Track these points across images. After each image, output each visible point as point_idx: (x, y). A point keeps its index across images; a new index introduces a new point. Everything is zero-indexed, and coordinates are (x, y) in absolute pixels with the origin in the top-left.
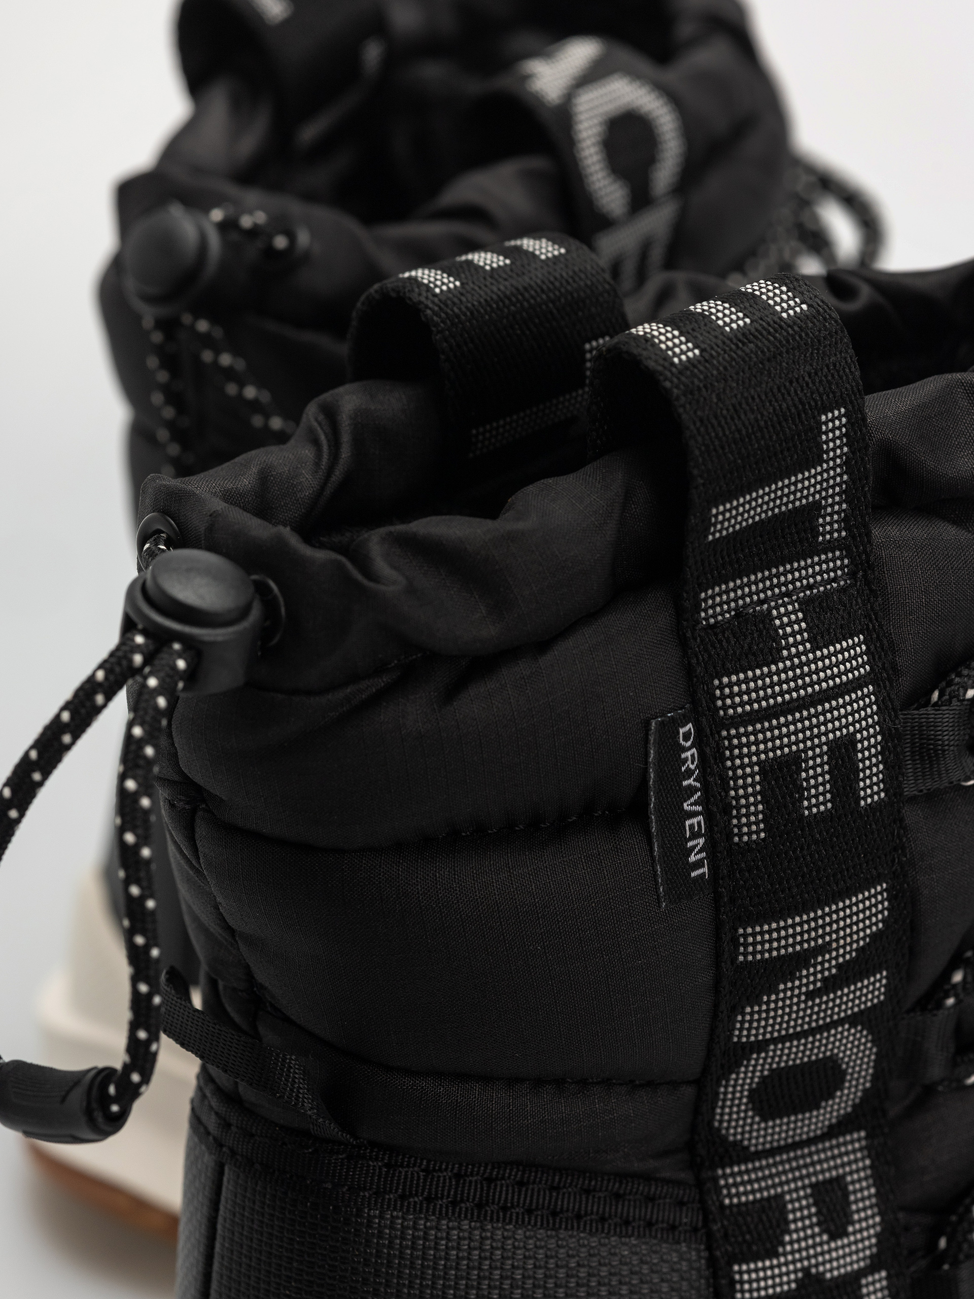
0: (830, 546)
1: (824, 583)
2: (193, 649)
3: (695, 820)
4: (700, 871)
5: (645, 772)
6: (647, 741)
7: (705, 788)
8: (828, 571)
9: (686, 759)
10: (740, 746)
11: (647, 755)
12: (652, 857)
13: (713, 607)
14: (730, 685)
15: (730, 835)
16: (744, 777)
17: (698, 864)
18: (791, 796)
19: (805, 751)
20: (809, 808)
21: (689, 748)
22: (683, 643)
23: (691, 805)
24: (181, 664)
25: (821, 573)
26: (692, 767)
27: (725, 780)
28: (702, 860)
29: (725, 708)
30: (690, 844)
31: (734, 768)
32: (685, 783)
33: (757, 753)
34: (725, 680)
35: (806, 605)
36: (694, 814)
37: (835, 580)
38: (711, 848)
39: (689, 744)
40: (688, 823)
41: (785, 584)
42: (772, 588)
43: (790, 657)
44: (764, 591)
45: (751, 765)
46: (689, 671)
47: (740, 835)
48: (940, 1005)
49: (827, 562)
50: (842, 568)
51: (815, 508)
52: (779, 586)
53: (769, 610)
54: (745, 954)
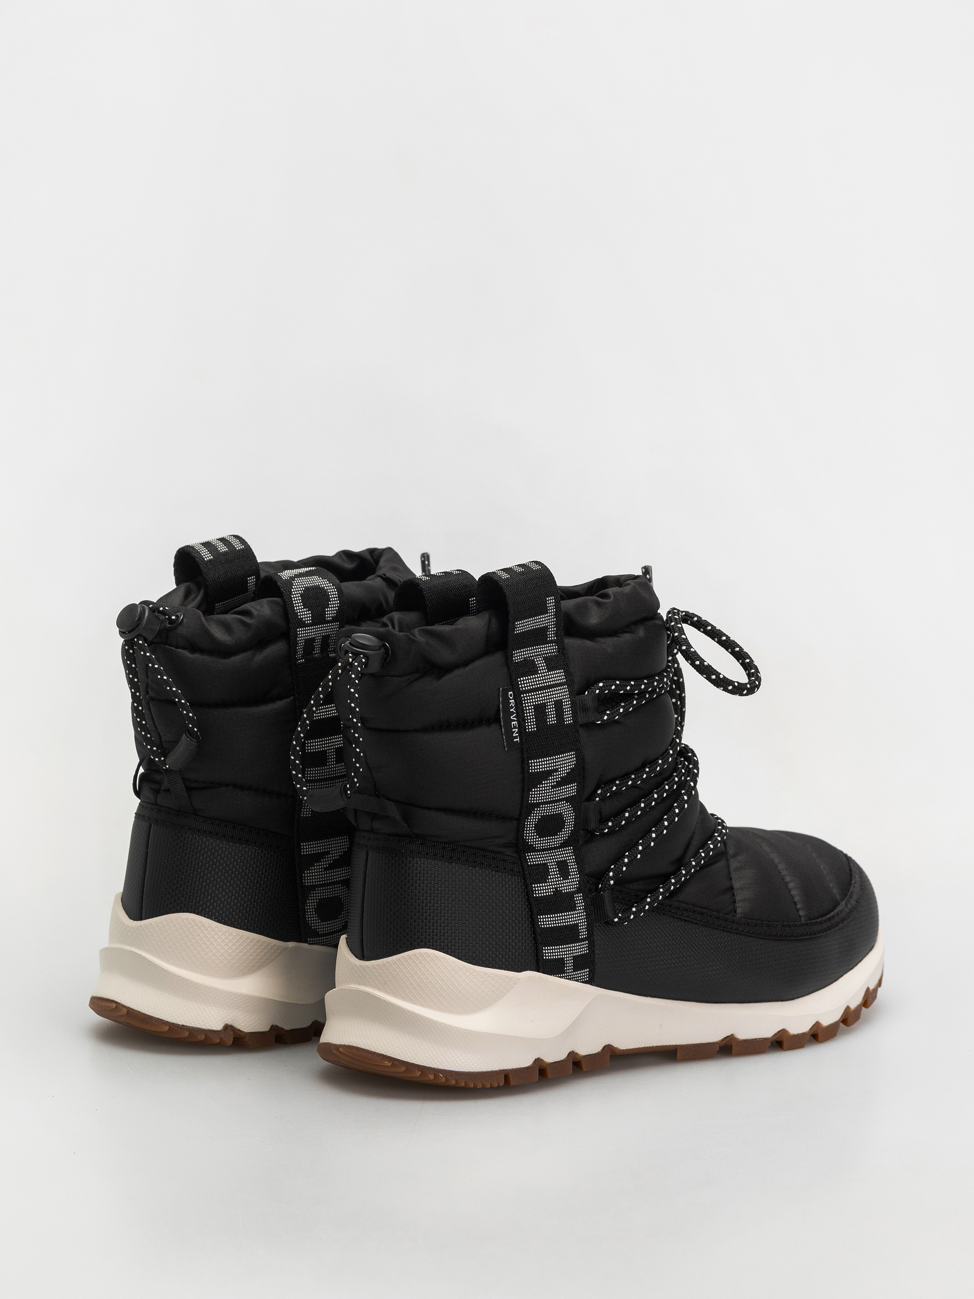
0: (551, 642)
1: (550, 653)
2: (366, 656)
3: (514, 723)
4: (517, 740)
5: (499, 704)
6: (499, 695)
7: (517, 713)
8: (551, 649)
9: (511, 702)
10: (527, 700)
11: (499, 699)
12: (502, 734)
13: (517, 656)
14: (523, 680)
15: (526, 729)
16: (529, 709)
17: (516, 737)
18: (543, 717)
19: (547, 702)
20: (549, 721)
21: (512, 699)
22: (508, 667)
23: (513, 717)
24: (364, 660)
25: (549, 650)
26: (513, 705)
27: (523, 710)
28: (517, 736)
29: (522, 687)
30: (513, 730)
31: (526, 707)
32: (511, 710)
33: (533, 702)
34: (522, 679)
35: (545, 658)
36: (514, 721)
37: (553, 652)
38: (519, 732)
39: (511, 698)
40: (512, 723)
41: (539, 652)
42: (534, 652)
43: (541, 673)
44: (532, 653)
45: (531, 706)
46: (511, 677)
47: (529, 729)
48: (594, 800)
49: (551, 646)
50: (555, 649)
51: (546, 629)
52: (536, 652)
53: (534, 659)
54: (532, 769)
